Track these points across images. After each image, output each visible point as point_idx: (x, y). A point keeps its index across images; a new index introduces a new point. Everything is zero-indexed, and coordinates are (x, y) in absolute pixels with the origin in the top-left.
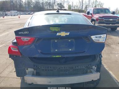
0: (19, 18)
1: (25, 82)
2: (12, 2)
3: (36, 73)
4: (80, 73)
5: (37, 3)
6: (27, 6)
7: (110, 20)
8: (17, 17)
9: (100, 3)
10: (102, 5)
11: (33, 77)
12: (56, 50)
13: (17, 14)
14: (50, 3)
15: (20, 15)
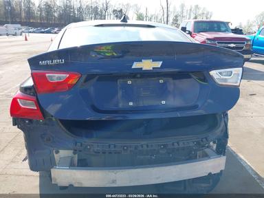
0: (26, 40)
1: (53, 182)
2: (9, 4)
3: (79, 160)
4: (183, 158)
5: (68, 8)
6: (44, 14)
7: (229, 45)
8: (22, 38)
9: (205, 12)
10: (209, 16)
11: (74, 171)
12: (131, 104)
13: (20, 31)
14: (97, 8)
15: (27, 34)
